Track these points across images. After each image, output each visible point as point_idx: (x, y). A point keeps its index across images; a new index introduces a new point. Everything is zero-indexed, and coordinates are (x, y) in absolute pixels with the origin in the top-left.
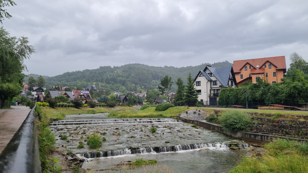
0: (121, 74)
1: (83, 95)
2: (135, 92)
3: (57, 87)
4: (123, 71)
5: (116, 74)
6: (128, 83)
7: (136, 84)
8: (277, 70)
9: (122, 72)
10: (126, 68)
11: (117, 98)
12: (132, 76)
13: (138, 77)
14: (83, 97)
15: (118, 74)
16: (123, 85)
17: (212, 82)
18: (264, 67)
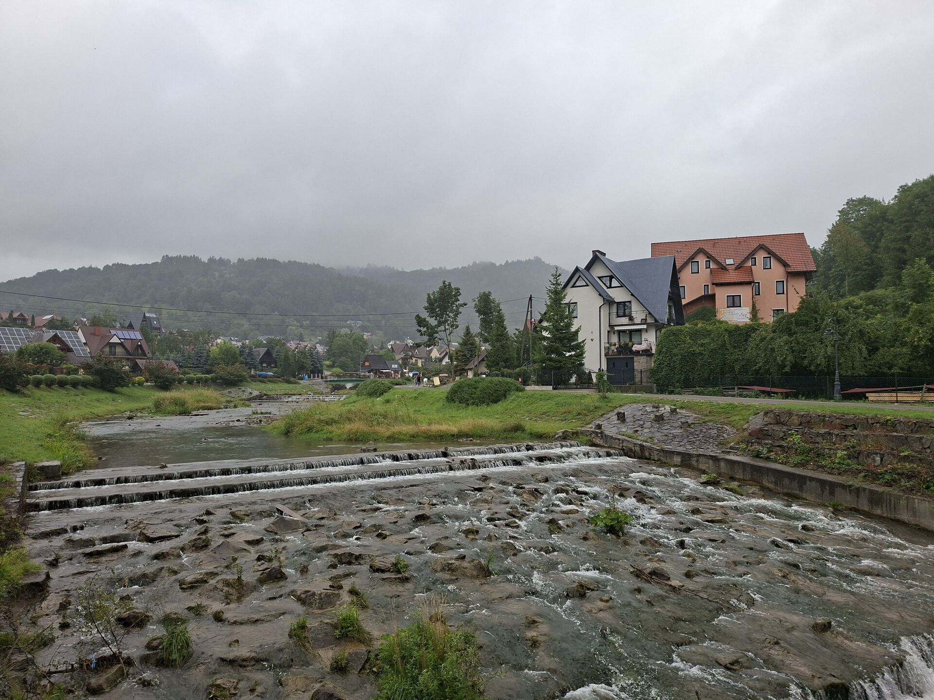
0: (234, 282)
1: (121, 344)
3: (15, 315)
5: (218, 282)
6: (261, 309)
8: (788, 273)
9: (237, 276)
11: (241, 355)
12: (270, 291)
14: (119, 350)
15: (225, 281)
16: (243, 314)
17: (613, 304)
18: (749, 263)
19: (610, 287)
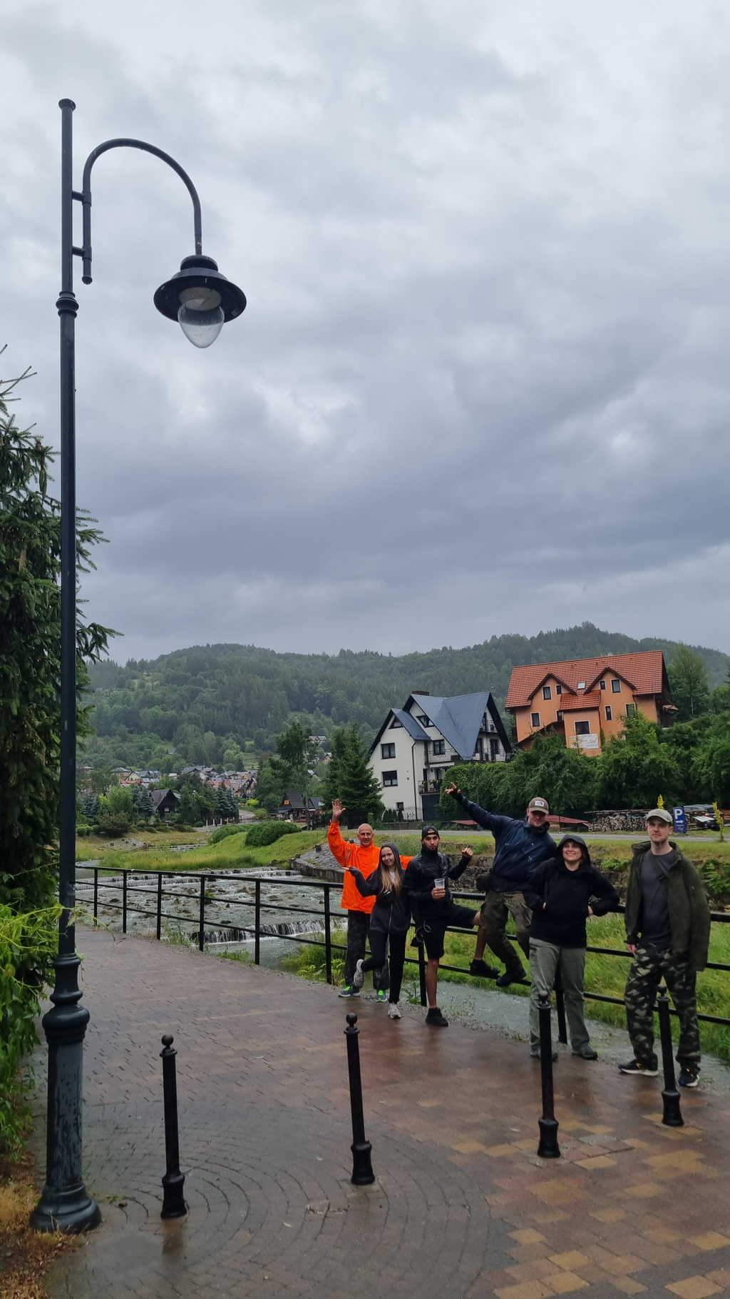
0: (157, 694)
2: (215, 766)
4: (168, 680)
5: (138, 694)
6: (190, 728)
7: (221, 731)
8: (635, 696)
9: (162, 684)
10: (179, 665)
11: (134, 801)
12: (202, 702)
13: (228, 703)
15: (146, 693)
16: (168, 737)
17: (430, 743)
18: (598, 687)
19: (428, 726)
